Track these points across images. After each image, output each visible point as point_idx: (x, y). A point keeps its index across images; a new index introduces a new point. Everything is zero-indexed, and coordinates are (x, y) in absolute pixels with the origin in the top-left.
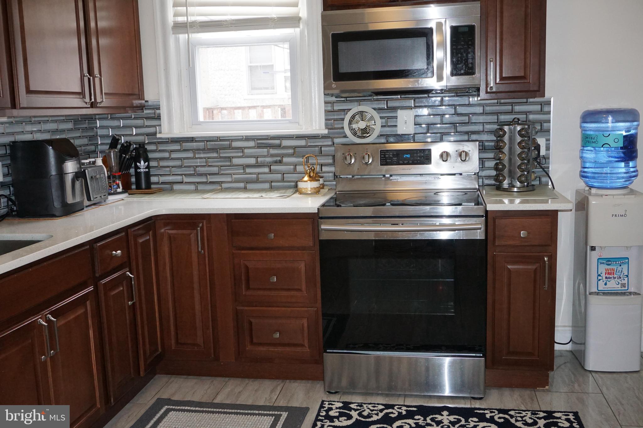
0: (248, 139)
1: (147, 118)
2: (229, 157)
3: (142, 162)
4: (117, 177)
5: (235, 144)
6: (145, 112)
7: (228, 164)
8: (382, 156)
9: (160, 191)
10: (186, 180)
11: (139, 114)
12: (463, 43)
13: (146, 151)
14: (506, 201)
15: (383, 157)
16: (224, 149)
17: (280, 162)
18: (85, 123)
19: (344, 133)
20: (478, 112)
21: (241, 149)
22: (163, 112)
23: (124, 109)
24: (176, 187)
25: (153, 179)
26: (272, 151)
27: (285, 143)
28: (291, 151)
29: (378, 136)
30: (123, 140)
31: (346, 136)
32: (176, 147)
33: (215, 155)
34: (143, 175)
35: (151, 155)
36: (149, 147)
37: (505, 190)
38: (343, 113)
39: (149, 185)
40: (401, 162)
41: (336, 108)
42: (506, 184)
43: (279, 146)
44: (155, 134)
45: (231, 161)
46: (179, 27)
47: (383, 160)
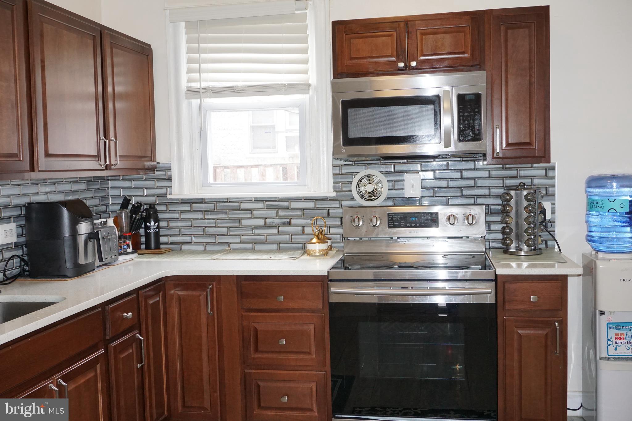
0: (257, 200)
1: (159, 180)
2: (238, 219)
3: (152, 223)
4: (128, 237)
5: (244, 206)
6: (157, 173)
7: (237, 225)
8: (390, 219)
9: (169, 251)
10: (194, 239)
11: (151, 175)
12: (469, 110)
13: (156, 212)
14: (514, 265)
16: (233, 210)
17: (289, 223)
18: (98, 184)
19: (352, 196)
20: (484, 176)
21: (251, 210)
22: (174, 174)
23: (136, 170)
24: (185, 247)
25: (163, 239)
26: (281, 213)
27: (294, 205)
28: (299, 213)
29: (385, 199)
30: (134, 201)
31: (353, 199)
32: (187, 208)
33: (224, 216)
34: (152, 235)
35: (161, 216)
36: (159, 208)
37: (512, 253)
38: (350, 176)
39: (158, 245)
40: (408, 225)
41: (343, 171)
42: (513, 248)
43: (288, 208)
44: (165, 195)
45: (240, 222)
46: (192, 92)
47: (390, 223)
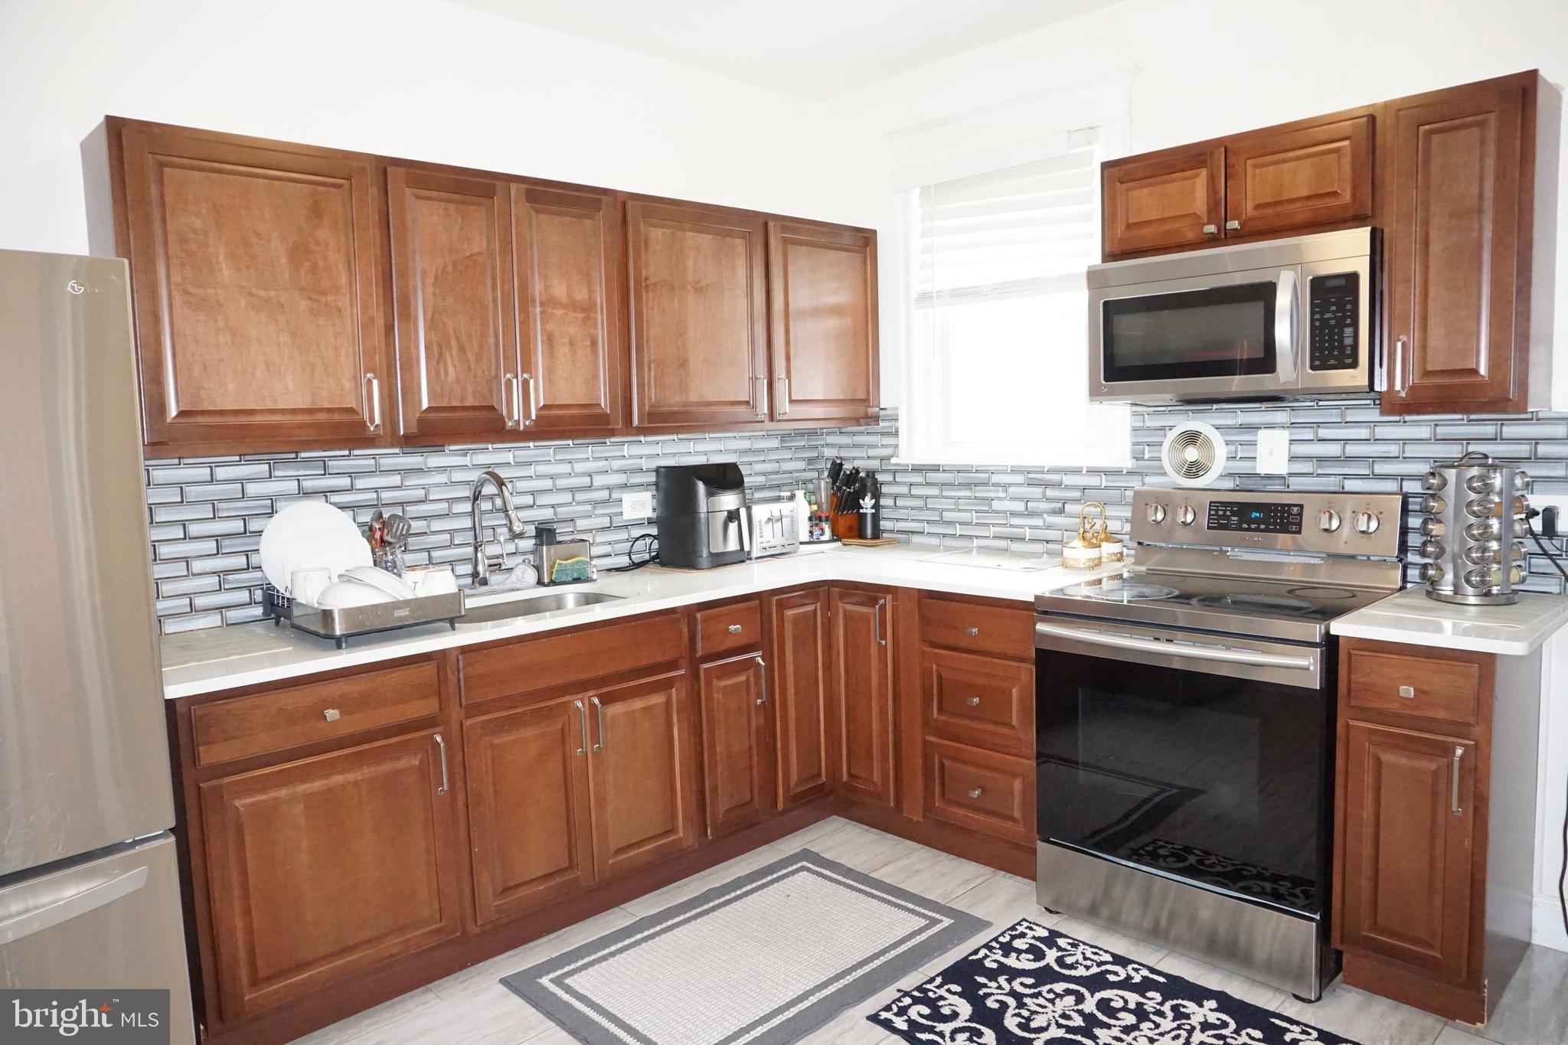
0: (1015, 471)
1: (883, 434)
2: (986, 499)
3: (867, 499)
4: (823, 519)
5: (995, 478)
6: (882, 424)
7: (986, 508)
8: (1213, 512)
9: (891, 542)
10: (927, 529)
11: (873, 428)
12: (1334, 308)
13: (875, 482)
15: (1213, 515)
16: (980, 484)
17: (1061, 511)
18: (803, 440)
19: (1162, 467)
21: (1005, 487)
22: (902, 425)
23: (857, 421)
24: (915, 539)
25: (884, 525)
26: (1050, 493)
27: (1068, 480)
28: (1077, 494)
29: (1221, 476)
30: (848, 467)
31: (1165, 474)
32: (917, 478)
33: (968, 493)
34: (869, 519)
35: (885, 489)
36: (880, 477)
38: (1162, 432)
39: (877, 534)
40: (1245, 526)
41: (1148, 424)
43: (1058, 485)
44: (888, 458)
45: (990, 505)
46: (925, 297)
47: (1213, 519)
